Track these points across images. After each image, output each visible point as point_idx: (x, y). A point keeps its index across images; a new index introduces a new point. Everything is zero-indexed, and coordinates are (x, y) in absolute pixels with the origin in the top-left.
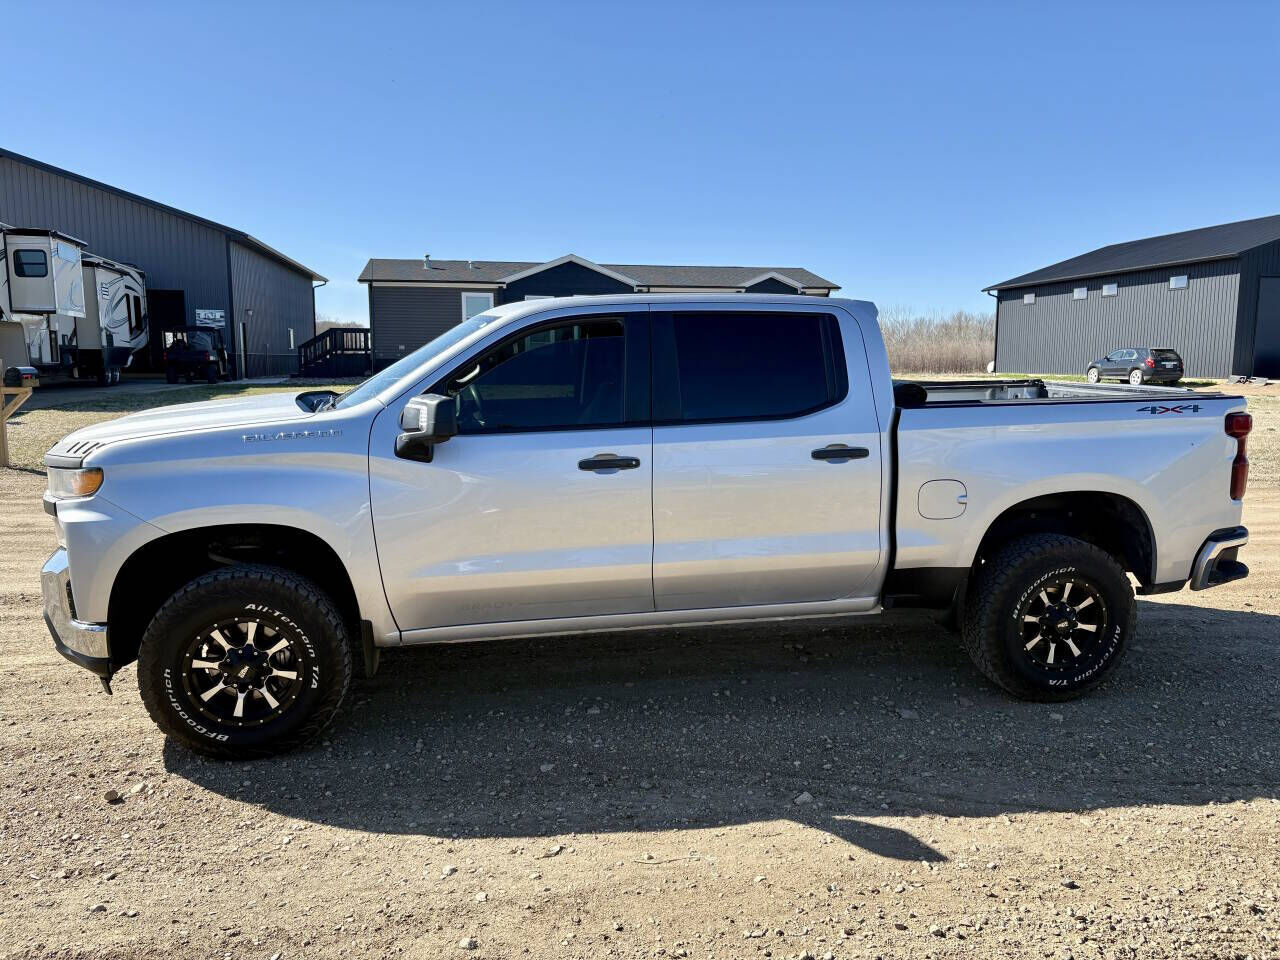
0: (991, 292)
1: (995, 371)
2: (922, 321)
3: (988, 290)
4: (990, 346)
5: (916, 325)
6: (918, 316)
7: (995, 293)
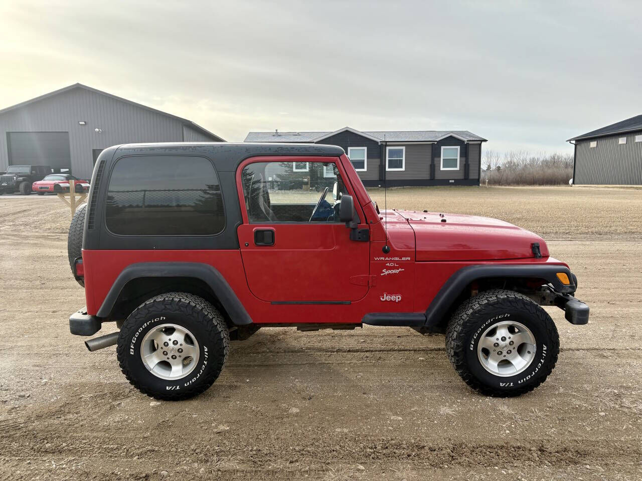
0: (571, 142)
1: (574, 183)
2: (533, 159)
3: (570, 141)
4: (571, 171)
5: (530, 161)
6: (532, 156)
7: (574, 142)
